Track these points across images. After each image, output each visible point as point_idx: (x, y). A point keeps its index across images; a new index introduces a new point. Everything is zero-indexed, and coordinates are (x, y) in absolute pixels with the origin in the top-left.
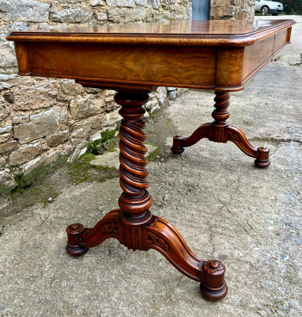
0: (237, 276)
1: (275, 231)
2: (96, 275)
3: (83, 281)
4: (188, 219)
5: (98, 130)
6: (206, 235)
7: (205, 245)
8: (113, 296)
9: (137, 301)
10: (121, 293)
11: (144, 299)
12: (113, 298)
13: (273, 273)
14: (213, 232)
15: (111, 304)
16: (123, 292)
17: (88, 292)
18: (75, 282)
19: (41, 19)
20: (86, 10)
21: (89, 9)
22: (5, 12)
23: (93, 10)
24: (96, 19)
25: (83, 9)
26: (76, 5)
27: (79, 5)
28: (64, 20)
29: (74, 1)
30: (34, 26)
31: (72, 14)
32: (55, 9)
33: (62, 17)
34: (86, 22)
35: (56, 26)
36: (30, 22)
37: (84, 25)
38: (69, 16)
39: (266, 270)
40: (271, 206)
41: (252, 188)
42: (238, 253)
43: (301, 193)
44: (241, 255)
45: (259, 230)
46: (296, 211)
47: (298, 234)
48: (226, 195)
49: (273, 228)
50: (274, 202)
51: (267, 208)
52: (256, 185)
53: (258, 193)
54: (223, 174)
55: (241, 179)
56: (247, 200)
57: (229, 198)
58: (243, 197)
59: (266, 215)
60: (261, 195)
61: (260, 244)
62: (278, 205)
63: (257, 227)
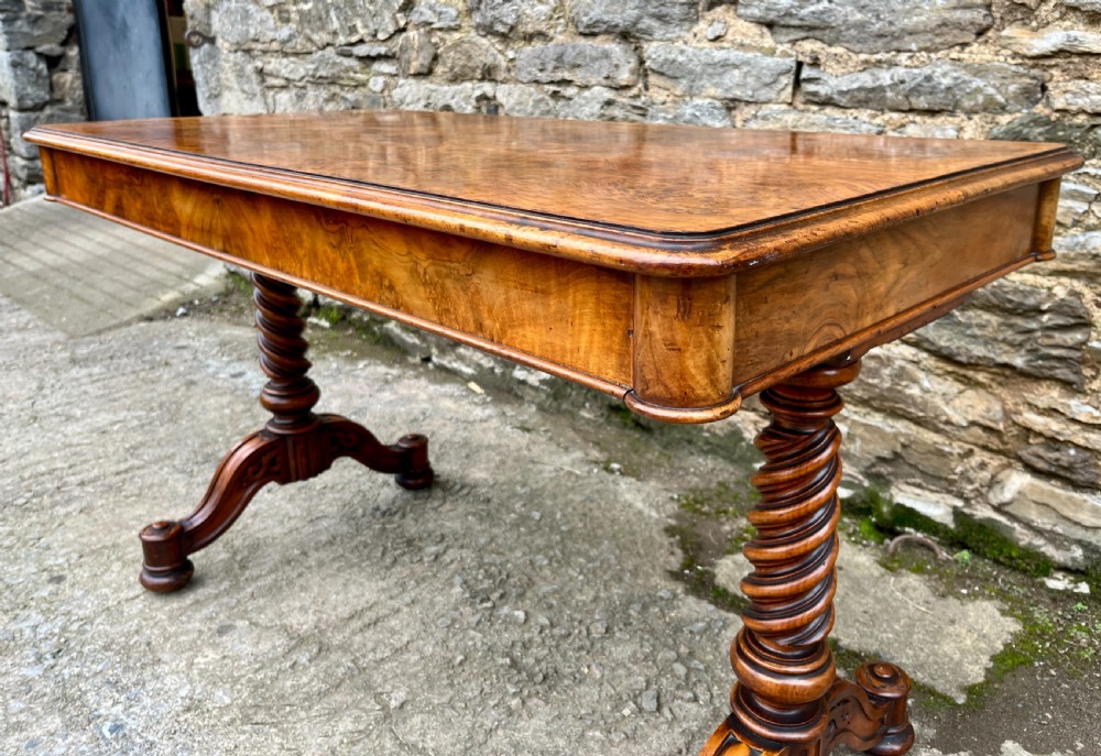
5: (949, 492)
19: (763, 94)
20: (980, 71)
21: (1000, 70)
22: (676, 78)
23: (1035, 72)
24: (1048, 105)
25: (965, 67)
26: (933, 55)
27: (954, 55)
28: (859, 102)
29: (922, 45)
30: (747, 109)
31: (893, 86)
32: (830, 70)
33: (841, 93)
34: (976, 113)
35: (810, 114)
36: (734, 100)
37: (957, 120)
38: (881, 89)
39: (129, 678)
42: (208, 657)
44: (196, 660)
45: (227, 733)
48: (438, 740)
57: (414, 738)
61: (188, 710)
63: (242, 737)
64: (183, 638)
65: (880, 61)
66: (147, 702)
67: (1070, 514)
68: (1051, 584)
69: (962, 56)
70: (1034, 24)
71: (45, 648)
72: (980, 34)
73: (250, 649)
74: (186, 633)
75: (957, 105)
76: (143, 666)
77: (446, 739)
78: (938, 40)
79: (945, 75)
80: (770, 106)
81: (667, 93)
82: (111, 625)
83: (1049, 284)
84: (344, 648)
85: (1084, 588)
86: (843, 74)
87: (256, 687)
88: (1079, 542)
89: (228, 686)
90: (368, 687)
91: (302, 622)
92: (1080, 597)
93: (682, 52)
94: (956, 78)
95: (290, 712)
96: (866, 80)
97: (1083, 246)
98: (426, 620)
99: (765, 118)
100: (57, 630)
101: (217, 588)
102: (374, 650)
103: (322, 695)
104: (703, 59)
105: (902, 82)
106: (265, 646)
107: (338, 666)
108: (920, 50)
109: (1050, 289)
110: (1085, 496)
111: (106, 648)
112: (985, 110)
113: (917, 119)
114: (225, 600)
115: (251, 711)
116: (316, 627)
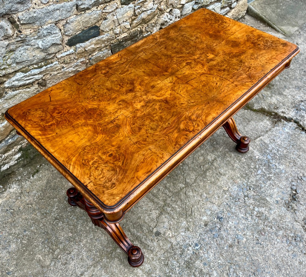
0: (158, 251)
1: (206, 222)
2: (79, 224)
3: (71, 226)
4: (154, 193)
6: (157, 212)
7: (152, 220)
8: (82, 242)
9: (93, 250)
10: (87, 242)
11: (98, 250)
12: (81, 244)
13: (181, 256)
14: (164, 210)
15: (79, 247)
16: (89, 241)
17: (71, 235)
18: (66, 225)
19: (68, 15)
22: (33, 23)
30: (62, 22)
33: (90, 5)
35: (83, 15)
36: (58, 21)
39: (178, 252)
40: (219, 197)
41: (217, 174)
42: (169, 233)
43: (251, 189)
44: (170, 236)
45: (195, 218)
46: (234, 208)
47: (220, 229)
48: (193, 176)
49: (206, 219)
50: (224, 194)
51: (215, 198)
52: (222, 171)
53: (218, 180)
54: (206, 151)
55: (215, 161)
56: (205, 186)
57: (193, 180)
58: (204, 182)
59: (209, 205)
60: (219, 183)
61: (189, 230)
62: (225, 197)
63: (196, 214)
64: (161, 244)
66: (187, 241)
74: (159, 245)
76: (173, 250)
80: (71, 17)
81: (29, 30)
82: (156, 270)
84: (165, 201)
87: (179, 217)
89: (180, 224)
90: (178, 192)
93: (35, 12)
95: (188, 206)
99: (72, 22)
102: (166, 194)
103: (181, 201)
104: (44, 11)
106: (165, 220)
113: (107, 4)
114: (143, 240)
115: (188, 215)
116: (158, 209)
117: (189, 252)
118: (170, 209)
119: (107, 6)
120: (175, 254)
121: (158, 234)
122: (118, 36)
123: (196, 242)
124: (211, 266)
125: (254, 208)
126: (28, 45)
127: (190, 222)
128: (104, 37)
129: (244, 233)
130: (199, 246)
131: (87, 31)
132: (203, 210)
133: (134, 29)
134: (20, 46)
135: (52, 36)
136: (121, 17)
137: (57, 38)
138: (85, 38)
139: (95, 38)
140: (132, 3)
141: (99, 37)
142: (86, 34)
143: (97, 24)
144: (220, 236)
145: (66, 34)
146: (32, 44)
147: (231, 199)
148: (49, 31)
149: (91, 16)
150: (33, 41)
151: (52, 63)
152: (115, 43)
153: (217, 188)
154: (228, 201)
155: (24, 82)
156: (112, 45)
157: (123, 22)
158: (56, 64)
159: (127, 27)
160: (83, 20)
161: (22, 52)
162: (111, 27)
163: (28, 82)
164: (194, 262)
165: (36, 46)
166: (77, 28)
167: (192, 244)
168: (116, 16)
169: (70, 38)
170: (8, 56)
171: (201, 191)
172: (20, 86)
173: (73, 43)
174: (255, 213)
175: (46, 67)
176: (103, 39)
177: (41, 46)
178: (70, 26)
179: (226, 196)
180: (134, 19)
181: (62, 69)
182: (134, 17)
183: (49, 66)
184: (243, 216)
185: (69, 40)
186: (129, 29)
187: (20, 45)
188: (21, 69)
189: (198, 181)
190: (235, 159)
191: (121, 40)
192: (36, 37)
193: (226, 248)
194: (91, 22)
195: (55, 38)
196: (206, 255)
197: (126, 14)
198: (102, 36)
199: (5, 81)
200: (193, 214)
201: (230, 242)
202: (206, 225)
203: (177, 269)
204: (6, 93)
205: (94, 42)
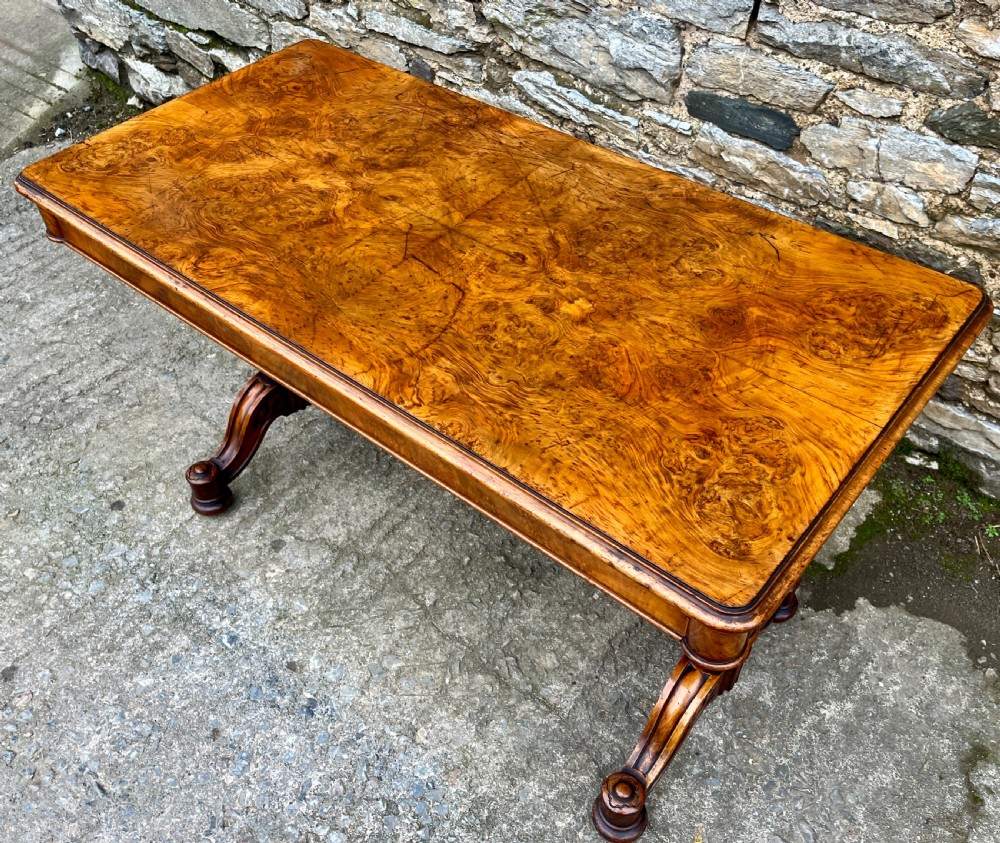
0: (231, 549)
7: (318, 530)
13: (210, 601)
14: (347, 555)
19: (717, 25)
20: (932, 55)
21: (952, 59)
23: (982, 69)
24: (987, 100)
25: (921, 47)
26: (891, 27)
27: (911, 32)
28: (813, 54)
29: (882, 15)
30: (698, 34)
31: (848, 49)
32: (788, 15)
33: (796, 44)
34: (923, 92)
35: (762, 57)
36: (684, 22)
37: (904, 95)
38: (837, 48)
39: (222, 595)
40: (386, 708)
41: (482, 709)
42: (275, 572)
43: (420, 833)
44: (267, 575)
45: (316, 636)
46: (345, 756)
47: (274, 705)
48: (468, 630)
49: (312, 667)
50: (399, 727)
51: (383, 697)
52: (499, 730)
53: (457, 713)
54: (589, 677)
55: (543, 707)
56: (428, 666)
57: (451, 630)
58: (446, 666)
59: (356, 676)
60: (444, 713)
61: (279, 619)
62: (388, 730)
63: (328, 638)
64: (248, 555)
65: (840, 19)
66: (246, 615)
67: (935, 418)
68: (910, 460)
69: (918, 35)
70: (991, 24)
71: (141, 574)
72: (938, 18)
73: (304, 563)
74: (248, 550)
75: (906, 81)
76: (228, 583)
77: (474, 628)
78: (898, 14)
79: (899, 51)
80: (723, 37)
82: (186, 547)
83: (954, 252)
84: (376, 555)
85: (935, 465)
86: (801, 22)
87: (323, 595)
88: (937, 436)
89: (300, 596)
90: (405, 589)
91: (337, 534)
92: (930, 472)
94: (909, 58)
95: (355, 615)
96: (822, 34)
97: (991, 231)
98: (431, 524)
99: (716, 51)
100: (143, 557)
101: (254, 504)
102: (400, 557)
103: (374, 598)
105: (858, 47)
106: (315, 560)
107: (377, 573)
108: (880, 19)
109: (955, 257)
110: (948, 407)
111: (192, 569)
112: (931, 91)
113: (867, 85)
114: (266, 516)
115: (326, 616)
116: (349, 539)
117: (218, 618)
118: (349, 569)
119: (863, 88)
120: (217, 588)
121: (277, 546)
122: (855, 211)
123: (243, 636)
124: (168, 675)
125: (344, 831)
126: (590, 26)
127: (305, 622)
128: (798, 170)
129: (252, 780)
130: (228, 645)
131: (752, 110)
132: (340, 658)
133: (940, 244)
134: (574, 17)
135: (648, 47)
136: (896, 158)
137: (658, 60)
138: (736, 122)
139: (765, 148)
140: (974, 149)
141: (782, 159)
142: (744, 115)
143: (797, 118)
144: (251, 703)
145: (688, 70)
146: (598, 31)
147: (381, 750)
148: (645, 28)
149: (784, 76)
150: (605, 26)
151: (624, 113)
152: (835, 221)
153: (423, 706)
154: (373, 739)
155: (546, 101)
156: (820, 218)
157: (902, 183)
158: (629, 124)
159: (905, 211)
160: (753, 71)
161: (574, 33)
162: (843, 162)
163: (552, 106)
164: (187, 632)
165: (604, 43)
166: (722, 77)
167: (237, 628)
168: (876, 141)
169: (696, 89)
170: (538, 18)
171: (410, 654)
172: (535, 102)
173: (698, 109)
174: (322, 832)
175: (603, 109)
176: (791, 173)
177: (612, 52)
178: (704, 56)
179: (394, 734)
180: (958, 212)
181: (640, 151)
182: (961, 204)
183: (611, 112)
184: (313, 787)
185: (691, 93)
186: (915, 226)
187: (577, 14)
188: (558, 69)
189: (449, 646)
190: (562, 787)
191: (860, 233)
192: (615, 23)
193: (212, 718)
194: (772, 93)
195: (652, 57)
196: (202, 662)
197: (924, 165)
198: (792, 162)
199: (519, 69)
200: (328, 630)
201: (230, 732)
202: (291, 666)
203: (178, 592)
204: (506, 91)
205: (760, 157)
